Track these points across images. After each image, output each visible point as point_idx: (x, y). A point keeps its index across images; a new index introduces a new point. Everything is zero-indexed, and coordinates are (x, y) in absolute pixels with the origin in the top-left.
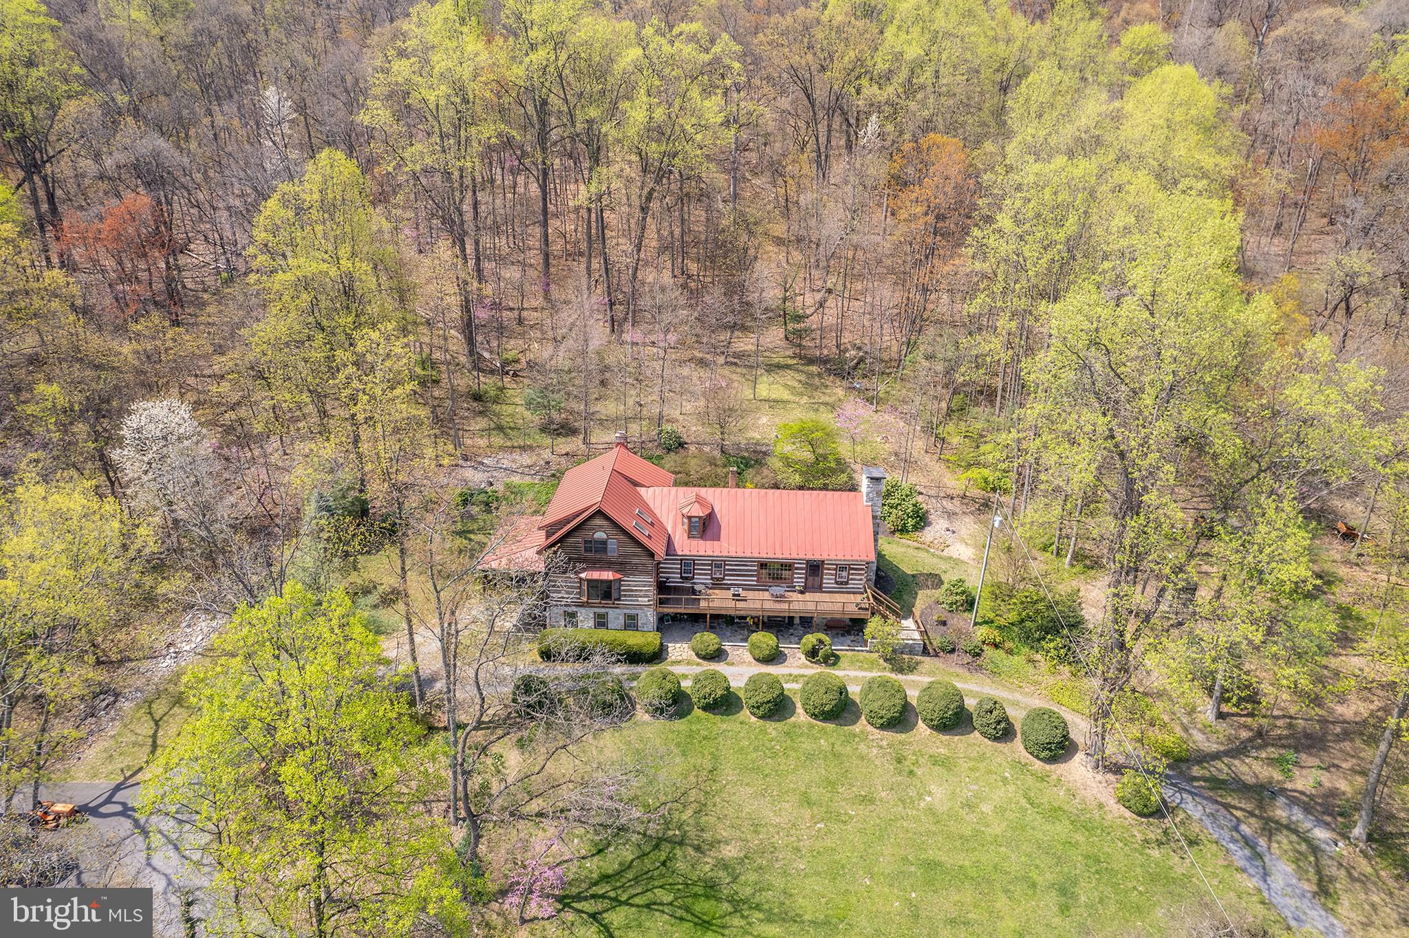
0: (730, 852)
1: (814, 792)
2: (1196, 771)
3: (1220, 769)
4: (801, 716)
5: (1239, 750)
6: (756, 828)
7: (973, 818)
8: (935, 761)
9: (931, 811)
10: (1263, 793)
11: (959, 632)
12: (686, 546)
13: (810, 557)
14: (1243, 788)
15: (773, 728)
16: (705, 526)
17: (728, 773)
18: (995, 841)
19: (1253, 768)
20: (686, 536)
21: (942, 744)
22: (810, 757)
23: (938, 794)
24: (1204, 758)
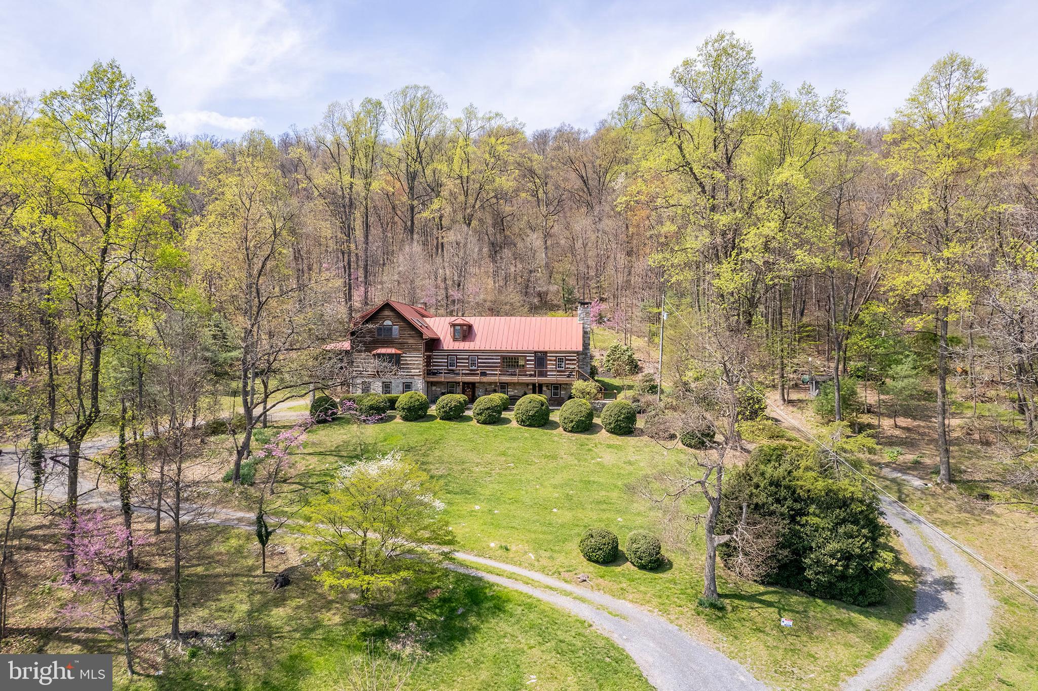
4: (512, 423)
7: (630, 468)
8: (609, 446)
9: (599, 464)
12: (451, 344)
13: (536, 349)
15: (489, 428)
16: (466, 332)
17: (450, 442)
20: (452, 340)
22: (514, 439)
23: (608, 458)
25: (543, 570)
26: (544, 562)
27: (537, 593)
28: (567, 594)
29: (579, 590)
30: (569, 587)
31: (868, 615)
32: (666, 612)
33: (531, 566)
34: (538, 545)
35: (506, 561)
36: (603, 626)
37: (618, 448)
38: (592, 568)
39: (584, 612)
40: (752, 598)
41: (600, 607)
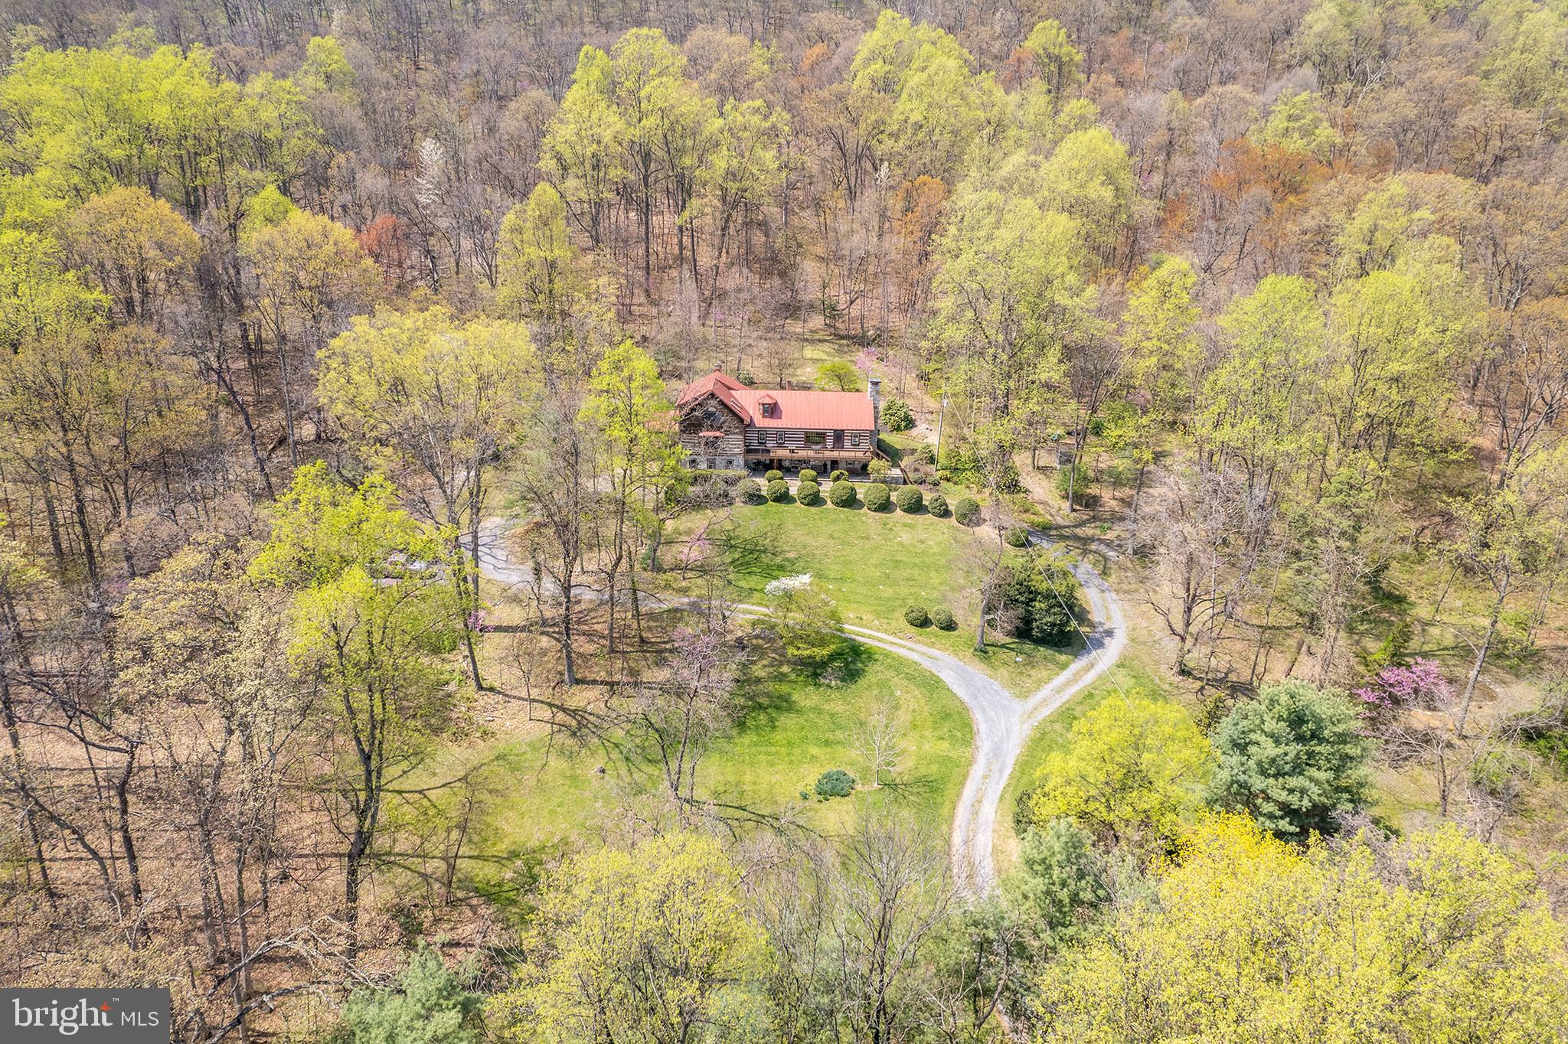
0: (791, 555)
1: (836, 535)
2: (1053, 532)
3: (1067, 532)
4: (829, 504)
5: (1082, 524)
6: (805, 547)
7: (922, 546)
8: (905, 525)
9: (900, 543)
10: (1086, 541)
11: (927, 474)
12: (760, 422)
14: (1077, 538)
15: (813, 509)
16: (772, 410)
17: (789, 525)
18: (934, 554)
19: (1088, 531)
20: (761, 416)
21: (909, 518)
22: (835, 521)
23: (905, 537)
24: (1059, 527)
25: (885, 631)
26: (885, 626)
27: (887, 647)
28: (904, 647)
29: (909, 644)
30: (903, 642)
31: (1061, 653)
32: (957, 655)
33: (878, 630)
34: (879, 615)
35: (862, 626)
36: (927, 664)
37: (912, 526)
38: (913, 629)
39: (916, 657)
40: (1003, 646)
41: (923, 654)
